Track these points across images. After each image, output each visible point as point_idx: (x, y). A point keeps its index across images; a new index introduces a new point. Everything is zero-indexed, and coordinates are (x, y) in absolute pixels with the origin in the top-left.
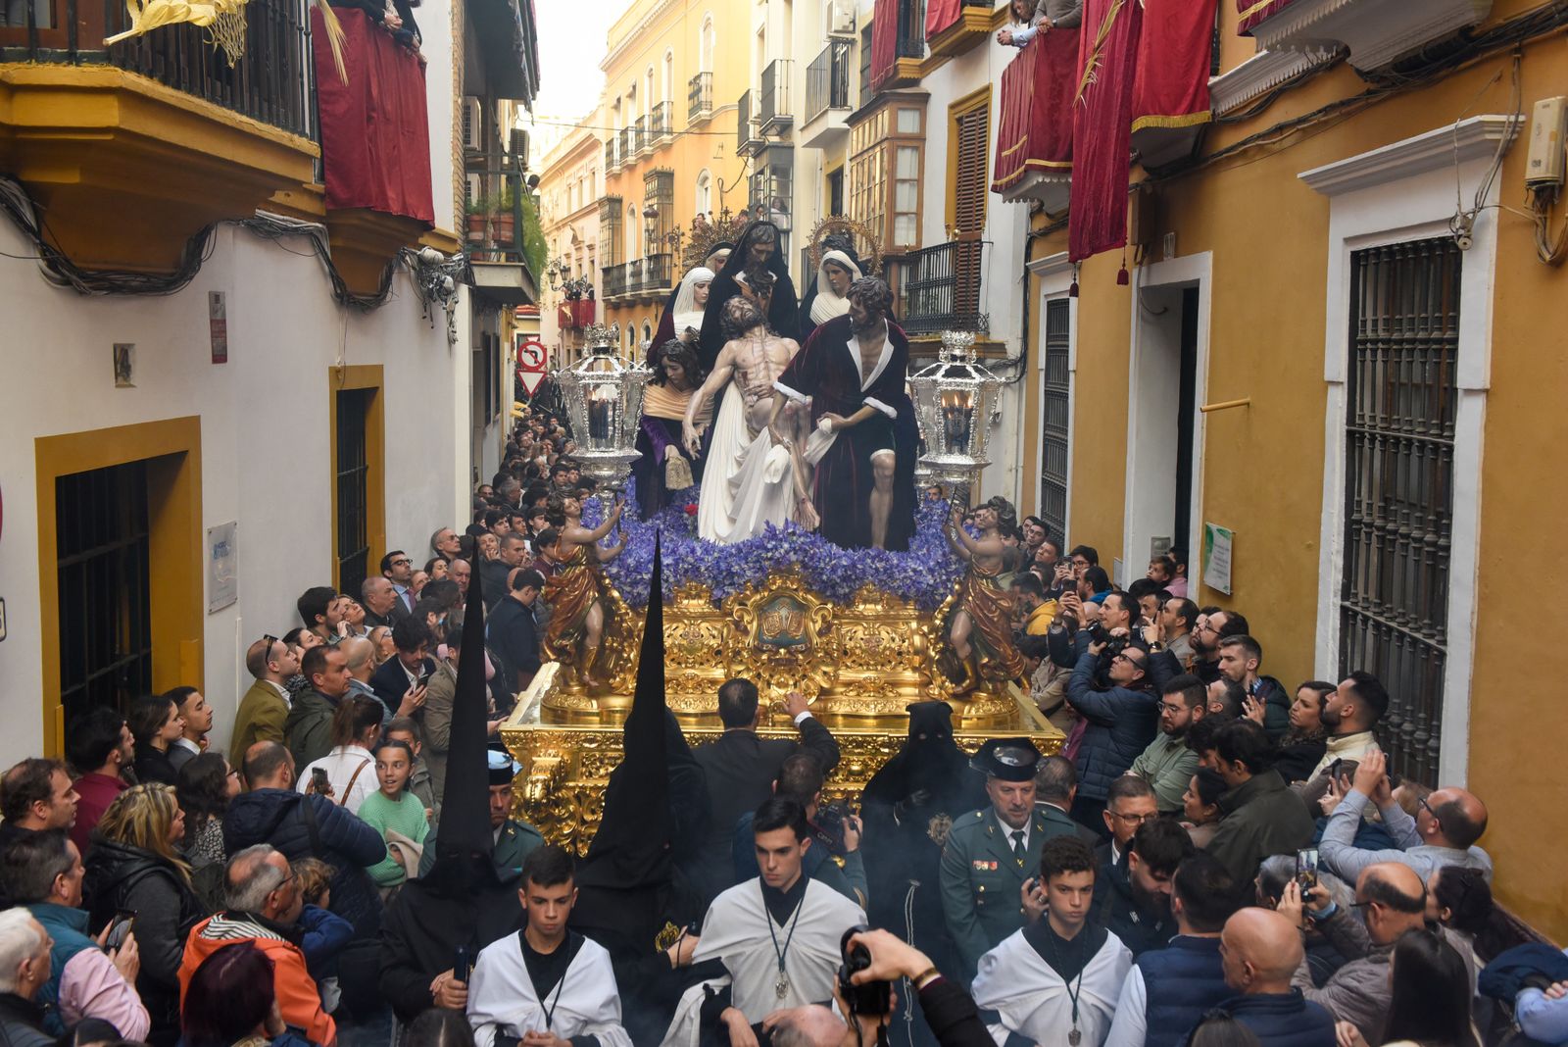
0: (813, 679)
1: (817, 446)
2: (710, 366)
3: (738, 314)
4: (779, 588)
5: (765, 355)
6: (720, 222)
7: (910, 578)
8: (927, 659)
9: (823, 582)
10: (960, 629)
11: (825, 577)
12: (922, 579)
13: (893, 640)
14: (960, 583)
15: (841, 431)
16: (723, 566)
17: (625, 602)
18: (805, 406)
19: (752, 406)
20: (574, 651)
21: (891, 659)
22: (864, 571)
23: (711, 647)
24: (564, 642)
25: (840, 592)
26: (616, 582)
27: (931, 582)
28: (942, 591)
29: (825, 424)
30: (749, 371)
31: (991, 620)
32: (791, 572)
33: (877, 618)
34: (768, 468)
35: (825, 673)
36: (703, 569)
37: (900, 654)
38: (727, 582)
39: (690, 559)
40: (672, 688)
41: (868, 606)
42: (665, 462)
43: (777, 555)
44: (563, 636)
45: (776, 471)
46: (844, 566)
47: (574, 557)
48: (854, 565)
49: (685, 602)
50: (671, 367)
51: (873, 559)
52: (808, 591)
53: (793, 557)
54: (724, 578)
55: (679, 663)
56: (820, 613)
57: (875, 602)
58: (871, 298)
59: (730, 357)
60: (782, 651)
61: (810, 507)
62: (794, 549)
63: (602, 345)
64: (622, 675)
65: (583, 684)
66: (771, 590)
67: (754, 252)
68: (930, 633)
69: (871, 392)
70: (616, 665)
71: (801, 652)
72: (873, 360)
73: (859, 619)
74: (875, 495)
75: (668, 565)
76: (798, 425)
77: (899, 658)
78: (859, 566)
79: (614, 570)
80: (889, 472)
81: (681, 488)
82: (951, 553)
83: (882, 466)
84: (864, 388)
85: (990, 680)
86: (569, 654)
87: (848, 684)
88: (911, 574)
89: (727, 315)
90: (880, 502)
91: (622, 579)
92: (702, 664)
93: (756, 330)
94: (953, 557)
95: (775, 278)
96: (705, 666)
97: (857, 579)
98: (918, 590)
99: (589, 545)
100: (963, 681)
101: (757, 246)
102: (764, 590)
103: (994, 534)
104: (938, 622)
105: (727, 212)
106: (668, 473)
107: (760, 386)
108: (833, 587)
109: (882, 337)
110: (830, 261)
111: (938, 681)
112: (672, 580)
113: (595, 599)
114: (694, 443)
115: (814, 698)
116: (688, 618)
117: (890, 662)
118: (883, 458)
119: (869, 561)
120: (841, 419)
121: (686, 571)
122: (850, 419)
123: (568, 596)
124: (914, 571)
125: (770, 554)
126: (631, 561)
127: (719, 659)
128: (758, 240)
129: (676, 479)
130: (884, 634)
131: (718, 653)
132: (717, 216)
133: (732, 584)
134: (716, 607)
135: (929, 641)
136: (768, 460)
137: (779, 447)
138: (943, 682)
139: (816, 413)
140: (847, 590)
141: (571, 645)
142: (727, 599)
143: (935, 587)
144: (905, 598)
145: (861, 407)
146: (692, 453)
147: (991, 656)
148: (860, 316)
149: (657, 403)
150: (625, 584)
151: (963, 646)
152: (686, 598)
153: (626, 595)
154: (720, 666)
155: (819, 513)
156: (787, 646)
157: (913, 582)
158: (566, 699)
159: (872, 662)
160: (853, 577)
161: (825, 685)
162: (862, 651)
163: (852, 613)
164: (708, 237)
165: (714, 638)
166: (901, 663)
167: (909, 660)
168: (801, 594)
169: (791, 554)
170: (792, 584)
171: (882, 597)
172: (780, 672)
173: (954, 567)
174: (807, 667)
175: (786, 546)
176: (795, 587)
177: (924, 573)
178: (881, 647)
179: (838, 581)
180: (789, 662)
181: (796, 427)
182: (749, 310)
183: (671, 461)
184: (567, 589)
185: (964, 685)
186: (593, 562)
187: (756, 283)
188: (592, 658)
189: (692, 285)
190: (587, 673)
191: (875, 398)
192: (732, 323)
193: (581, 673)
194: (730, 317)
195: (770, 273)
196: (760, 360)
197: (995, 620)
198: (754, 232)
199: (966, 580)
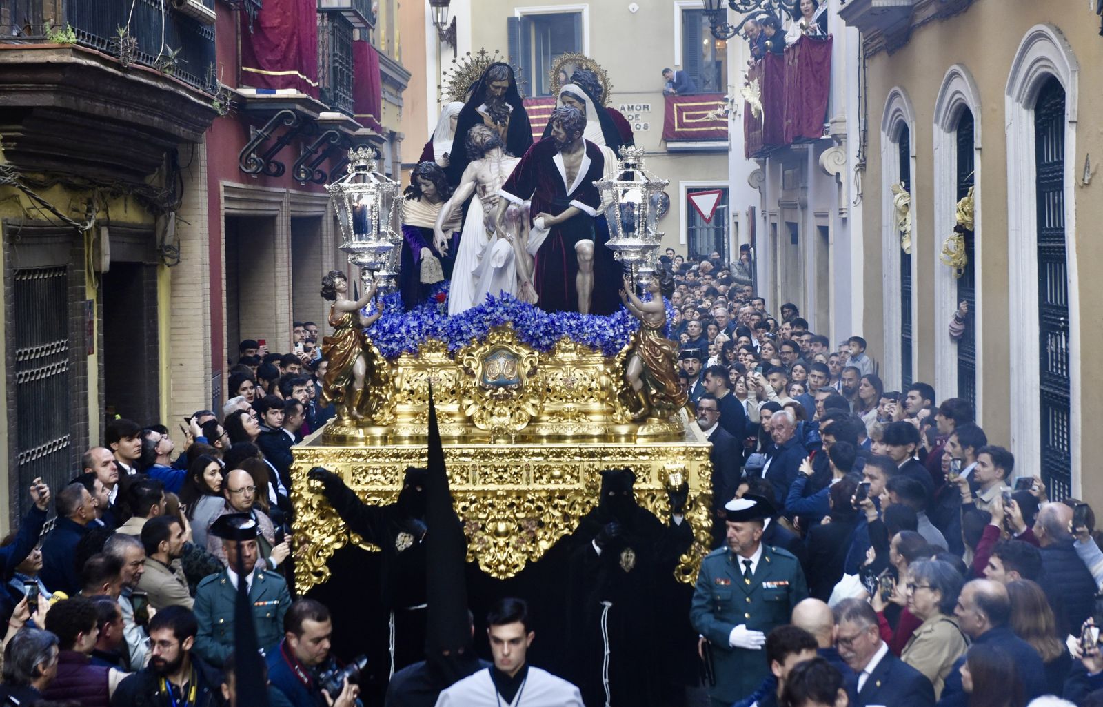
0: (524, 410)
1: (537, 238)
2: (456, 182)
3: (478, 139)
4: (497, 342)
5: (500, 171)
6: (477, 62)
7: (596, 331)
8: (612, 394)
9: (530, 336)
10: (634, 367)
12: (605, 333)
13: (585, 379)
14: (635, 335)
15: (553, 227)
16: (455, 326)
17: (382, 355)
18: (526, 210)
19: (488, 213)
20: (345, 392)
21: (584, 394)
22: (561, 327)
23: (448, 388)
24: (338, 386)
25: (544, 343)
26: (376, 341)
27: (612, 334)
28: (620, 341)
29: (540, 221)
30: (487, 185)
31: (657, 361)
32: (506, 329)
33: (573, 363)
34: (494, 256)
35: (534, 405)
36: (440, 329)
37: (590, 390)
38: (458, 338)
39: (431, 322)
40: (419, 419)
41: (566, 355)
42: (420, 261)
43: (494, 316)
44: (336, 382)
45: (500, 258)
46: (546, 324)
47: (343, 322)
48: (553, 322)
49: (428, 355)
50: (424, 184)
51: (568, 319)
52: (520, 344)
53: (506, 317)
54: (456, 335)
56: (529, 360)
57: (571, 351)
58: (567, 122)
59: (473, 174)
60: (501, 389)
61: (531, 288)
62: (507, 312)
63: (362, 164)
64: (381, 411)
65: (353, 418)
66: (492, 344)
67: (492, 88)
68: (613, 373)
69: (574, 196)
70: (376, 408)
71: (515, 390)
72: (574, 170)
73: (558, 365)
74: (579, 277)
75: (414, 327)
76: (522, 221)
77: (590, 394)
78: (557, 324)
79: (374, 332)
80: (589, 257)
81: (434, 281)
82: (628, 314)
83: (583, 253)
84: (569, 193)
85: (659, 407)
86: (341, 394)
87: (552, 414)
88: (597, 329)
89: (470, 140)
90: (584, 282)
91: (380, 338)
92: (441, 401)
93: (494, 152)
94: (630, 317)
96: (444, 402)
97: (556, 333)
98: (602, 340)
99: (355, 313)
100: (640, 408)
101: (495, 83)
102: (487, 343)
103: (658, 296)
104: (617, 364)
105: (483, 53)
106: (422, 270)
107: (494, 196)
108: (537, 340)
109: (579, 153)
110: (566, 94)
111: (620, 410)
112: (417, 338)
113: (360, 354)
114: (443, 244)
115: (526, 424)
116: (431, 367)
117: (583, 396)
118: (584, 246)
119: (565, 320)
120: (551, 218)
121: (428, 331)
122: (558, 217)
123: (339, 350)
124: (600, 327)
125: (489, 317)
126: (387, 325)
127: (454, 397)
128: (495, 78)
129: (430, 273)
130: (578, 376)
131: (453, 392)
132: (474, 56)
133: (462, 339)
134: (450, 358)
135: (612, 379)
136: (494, 249)
137: (503, 240)
138: (624, 411)
139: (534, 212)
140: (548, 342)
141: (343, 388)
142: (459, 351)
143: (615, 337)
144: (593, 348)
145: (567, 207)
146: (441, 251)
147: (659, 388)
148: (561, 136)
149: (416, 213)
150: (382, 341)
151: (636, 381)
152: (428, 352)
153: (383, 350)
154: (456, 402)
155: (538, 293)
156: (505, 385)
157: (598, 335)
158: (340, 430)
159: (569, 397)
160: (553, 332)
161: (534, 414)
162: (562, 388)
163: (554, 360)
164: (466, 75)
165: (450, 381)
166: (592, 397)
167: (597, 394)
168: (515, 346)
169: (505, 315)
170: (507, 338)
171: (575, 347)
172: (500, 405)
173: (630, 323)
174: (520, 401)
175: (501, 309)
176: (509, 341)
177: (607, 328)
178: (575, 385)
179: (541, 335)
180: (506, 397)
181: (520, 225)
182: (489, 136)
183: (425, 260)
184: (338, 345)
185: (640, 412)
186: (358, 326)
187: (495, 113)
188: (359, 397)
189: (448, 117)
190: (355, 408)
191: (578, 200)
192: (474, 146)
193: (350, 409)
194: (473, 142)
195: (507, 104)
196: (496, 175)
197: (660, 361)
198: (491, 71)
199: (639, 332)
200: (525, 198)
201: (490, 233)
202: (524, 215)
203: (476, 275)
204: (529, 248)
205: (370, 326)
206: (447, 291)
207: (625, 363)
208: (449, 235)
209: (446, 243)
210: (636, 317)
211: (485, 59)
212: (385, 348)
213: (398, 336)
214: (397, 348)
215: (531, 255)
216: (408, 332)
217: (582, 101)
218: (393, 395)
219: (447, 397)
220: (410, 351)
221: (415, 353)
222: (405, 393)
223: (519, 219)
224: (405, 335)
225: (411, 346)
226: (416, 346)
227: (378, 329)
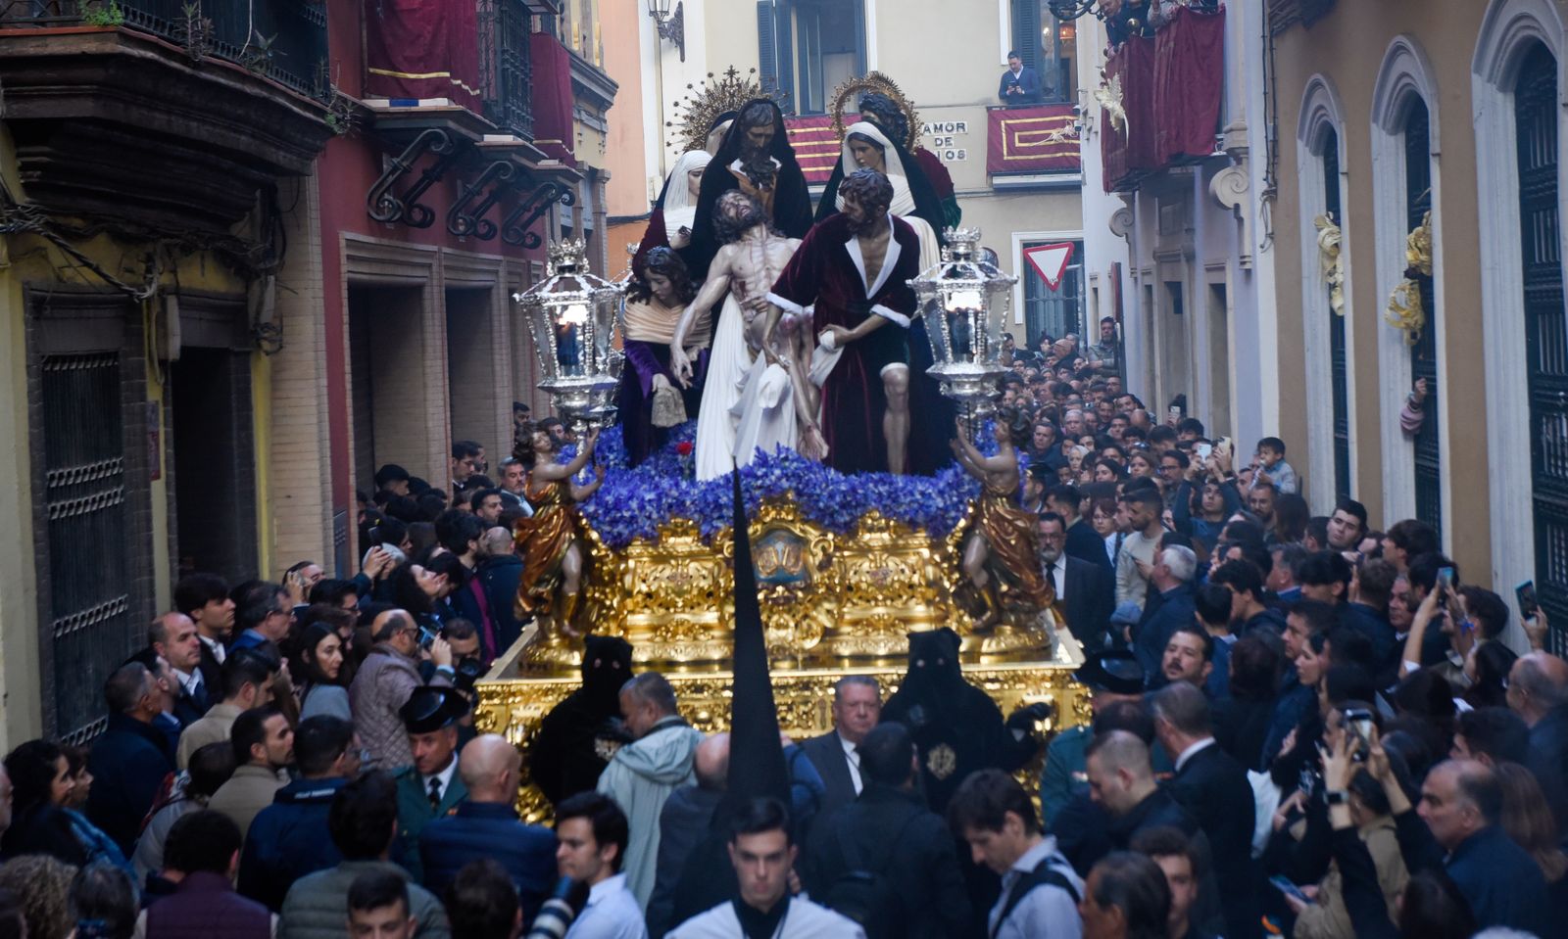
0: (814, 619)
1: (823, 364)
2: (702, 276)
3: (732, 213)
4: (773, 519)
5: (766, 260)
6: (724, 87)
7: (917, 501)
8: (943, 592)
9: (820, 510)
10: (974, 553)
11: (821, 505)
12: (931, 502)
13: (903, 571)
14: (974, 506)
15: (849, 346)
16: (710, 498)
17: (605, 543)
18: (807, 317)
19: (750, 322)
20: (551, 598)
21: (902, 593)
22: (865, 496)
23: (702, 589)
24: (541, 590)
25: (843, 521)
26: (595, 523)
27: (941, 505)
28: (953, 514)
29: (828, 337)
30: (747, 280)
31: (1008, 543)
32: (786, 501)
33: (885, 549)
34: (762, 391)
35: (829, 612)
36: (688, 503)
37: (911, 586)
38: (715, 515)
39: (674, 493)
40: (661, 635)
41: (874, 535)
42: (652, 394)
43: (768, 482)
44: (539, 582)
45: (772, 394)
46: (843, 492)
47: (546, 496)
48: (854, 490)
49: (672, 540)
50: (656, 280)
51: (876, 484)
52: (805, 522)
53: (785, 483)
54: (712, 511)
55: (668, 609)
56: (820, 545)
57: (881, 530)
58: (865, 193)
59: (726, 264)
60: (780, 589)
61: (817, 435)
62: (786, 475)
63: (568, 262)
64: (605, 625)
65: (562, 635)
66: (764, 523)
67: (751, 137)
68: (943, 561)
69: (878, 299)
70: (598, 618)
71: (801, 589)
72: (876, 262)
73: (864, 551)
74: (888, 418)
75: (650, 501)
76: (801, 337)
77: (910, 592)
78: (860, 491)
79: (591, 509)
80: (901, 389)
81: (672, 424)
83: (894, 383)
84: (870, 295)
85: (1012, 610)
86: (545, 601)
87: (855, 623)
88: (918, 497)
89: (720, 214)
90: (896, 425)
91: (601, 518)
92: (692, 608)
93: (756, 231)
94: (967, 477)
95: (779, 165)
96: (696, 610)
97: (858, 505)
98: (927, 514)
99: (563, 482)
100: (983, 612)
101: (755, 130)
102: (757, 522)
103: (1007, 448)
104: (950, 549)
105: (731, 73)
106: (655, 407)
107: (758, 298)
108: (832, 515)
109: (883, 237)
110: (855, 136)
111: (955, 616)
112: (655, 516)
113: (571, 542)
114: (684, 369)
115: (817, 639)
116: (676, 558)
117: (900, 596)
118: (895, 373)
119: (871, 485)
120: (844, 332)
121: (670, 506)
122: (855, 331)
123: (542, 538)
124: (923, 494)
125: (759, 482)
126: (610, 499)
127: (711, 601)
128: (754, 123)
129: (665, 415)
130: (891, 565)
131: (710, 594)
132: (719, 78)
133: (721, 517)
134: (704, 544)
135: (942, 570)
136: (762, 381)
137: (775, 367)
138: (961, 617)
139: (819, 324)
140: (847, 518)
141: (548, 592)
142: (716, 534)
143: (946, 509)
144: (913, 526)
145: (867, 316)
146: (682, 380)
147: (1012, 583)
148: (857, 214)
149: (644, 323)
150: (604, 523)
151: (978, 573)
152: (672, 536)
153: (607, 536)
154: (714, 608)
155: (828, 442)
156: (784, 583)
157: (921, 506)
158: (545, 653)
159: (880, 597)
160: (854, 503)
161: (829, 624)
162: (869, 585)
163: (856, 543)
164: (708, 106)
165: (704, 578)
166: (913, 597)
167: (921, 593)
168: (798, 525)
169: (784, 480)
170: (787, 514)
171: (887, 524)
172: (779, 612)
173: (967, 487)
174: (808, 605)
175: (777, 472)
176: (790, 518)
177: (934, 495)
178: (889, 580)
179: (837, 508)
180: (787, 600)
181: (798, 342)
182: (746, 207)
183: (660, 394)
184: (540, 531)
185: (984, 618)
186: (568, 501)
187: (756, 173)
188: (572, 606)
189: (685, 173)
190: (566, 622)
191: (884, 305)
192: (726, 223)
193: (559, 622)
194: (724, 217)
195: (772, 159)
196: (760, 266)
197: (1013, 542)
198: (748, 112)
199: (980, 501)
200: (804, 303)
201: (754, 353)
202: (805, 327)
203: (736, 414)
204: (813, 375)
205: (586, 500)
206: (692, 437)
207: (961, 546)
208: (694, 355)
209: (689, 368)
210: (976, 477)
211: (735, 82)
212: (609, 533)
213: (627, 514)
214: (626, 532)
215: (816, 386)
216: (642, 508)
217: (880, 147)
218: (622, 601)
219: (701, 601)
220: (645, 535)
221: (653, 539)
222: (640, 598)
223: (797, 333)
224: (637, 513)
225: (646, 528)
226: (653, 528)
227: (597, 504)
